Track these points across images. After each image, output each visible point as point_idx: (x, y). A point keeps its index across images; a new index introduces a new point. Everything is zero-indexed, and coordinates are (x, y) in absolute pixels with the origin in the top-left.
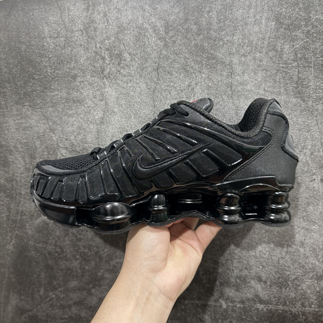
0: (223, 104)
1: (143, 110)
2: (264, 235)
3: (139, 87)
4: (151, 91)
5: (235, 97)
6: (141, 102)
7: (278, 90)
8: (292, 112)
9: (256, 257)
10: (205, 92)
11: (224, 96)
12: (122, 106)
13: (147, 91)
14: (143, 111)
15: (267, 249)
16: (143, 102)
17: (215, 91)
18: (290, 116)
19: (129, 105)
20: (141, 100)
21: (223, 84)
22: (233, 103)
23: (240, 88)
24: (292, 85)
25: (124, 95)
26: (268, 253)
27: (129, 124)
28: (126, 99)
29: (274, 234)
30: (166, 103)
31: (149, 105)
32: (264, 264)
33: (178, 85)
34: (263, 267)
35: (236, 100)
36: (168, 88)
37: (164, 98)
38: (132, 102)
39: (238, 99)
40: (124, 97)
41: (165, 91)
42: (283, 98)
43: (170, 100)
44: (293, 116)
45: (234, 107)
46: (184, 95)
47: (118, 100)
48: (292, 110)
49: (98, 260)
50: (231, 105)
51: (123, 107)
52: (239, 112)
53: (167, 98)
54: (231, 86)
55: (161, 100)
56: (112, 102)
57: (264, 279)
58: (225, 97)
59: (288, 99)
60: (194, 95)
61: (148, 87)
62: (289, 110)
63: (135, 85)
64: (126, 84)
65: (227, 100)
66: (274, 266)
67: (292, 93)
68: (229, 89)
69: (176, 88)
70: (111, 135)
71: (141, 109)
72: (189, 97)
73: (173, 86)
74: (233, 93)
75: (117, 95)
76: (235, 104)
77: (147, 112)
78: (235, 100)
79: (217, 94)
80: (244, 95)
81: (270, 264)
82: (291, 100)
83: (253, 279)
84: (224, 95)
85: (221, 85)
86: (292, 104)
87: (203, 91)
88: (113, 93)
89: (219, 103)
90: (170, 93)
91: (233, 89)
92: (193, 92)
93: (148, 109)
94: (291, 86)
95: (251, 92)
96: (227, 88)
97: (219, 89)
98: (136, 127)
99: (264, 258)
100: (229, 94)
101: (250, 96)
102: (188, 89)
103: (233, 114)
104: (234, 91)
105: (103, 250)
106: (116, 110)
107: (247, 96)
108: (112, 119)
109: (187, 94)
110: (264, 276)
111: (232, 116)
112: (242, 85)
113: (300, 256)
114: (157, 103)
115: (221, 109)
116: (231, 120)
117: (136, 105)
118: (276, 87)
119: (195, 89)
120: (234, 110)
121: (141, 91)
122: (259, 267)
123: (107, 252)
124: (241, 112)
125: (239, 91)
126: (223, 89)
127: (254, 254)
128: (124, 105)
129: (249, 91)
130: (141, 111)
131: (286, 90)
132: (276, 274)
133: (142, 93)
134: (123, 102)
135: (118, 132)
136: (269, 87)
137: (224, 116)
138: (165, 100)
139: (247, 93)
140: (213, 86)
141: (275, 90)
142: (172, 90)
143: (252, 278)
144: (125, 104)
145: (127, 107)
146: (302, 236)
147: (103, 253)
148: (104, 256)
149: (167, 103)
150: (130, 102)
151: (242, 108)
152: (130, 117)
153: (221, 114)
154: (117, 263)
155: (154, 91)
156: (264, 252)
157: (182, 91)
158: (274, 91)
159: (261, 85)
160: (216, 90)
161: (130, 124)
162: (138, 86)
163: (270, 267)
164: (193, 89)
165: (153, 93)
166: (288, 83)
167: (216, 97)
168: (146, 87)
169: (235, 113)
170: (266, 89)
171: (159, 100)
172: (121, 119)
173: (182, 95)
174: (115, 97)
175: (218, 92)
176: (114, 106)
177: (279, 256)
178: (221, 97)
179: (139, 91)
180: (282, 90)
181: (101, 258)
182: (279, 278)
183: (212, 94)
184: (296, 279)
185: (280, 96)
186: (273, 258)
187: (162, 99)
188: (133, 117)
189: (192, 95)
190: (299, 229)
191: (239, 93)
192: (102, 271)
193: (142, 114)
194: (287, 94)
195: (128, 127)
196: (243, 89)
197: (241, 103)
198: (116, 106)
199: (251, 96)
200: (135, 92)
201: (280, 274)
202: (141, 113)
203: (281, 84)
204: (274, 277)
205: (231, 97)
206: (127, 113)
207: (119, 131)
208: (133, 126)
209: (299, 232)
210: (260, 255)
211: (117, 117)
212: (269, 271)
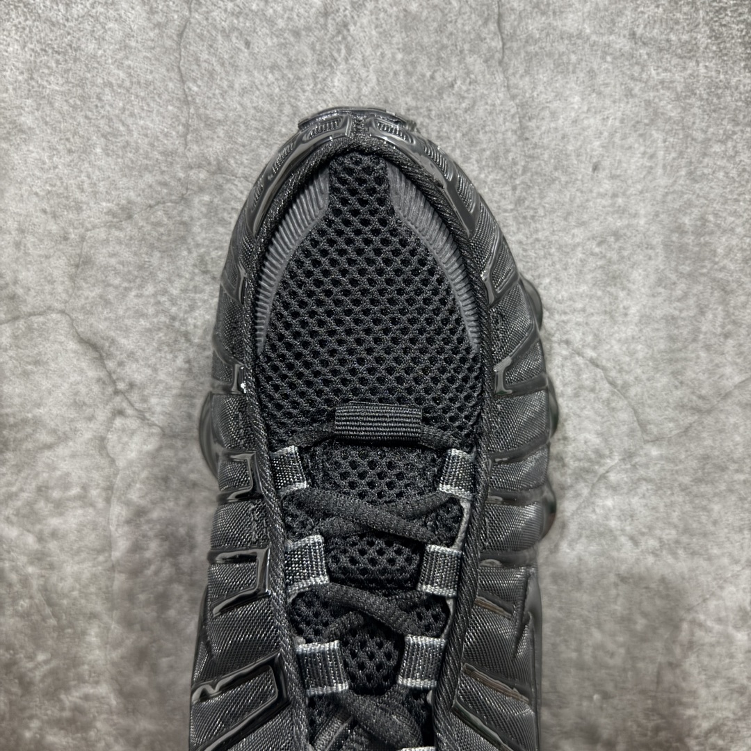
0: (468, 91)
1: (141, 117)
2: (613, 592)
3: (119, 20)
4: (170, 37)
5: (517, 64)
6: (127, 84)
7: (685, 37)
8: (737, 129)
9: (581, 666)
10: (395, 40)
11: (472, 60)
12: (51, 104)
13: (151, 34)
14: (142, 122)
15: (621, 639)
16: (139, 83)
17: (434, 37)
18: (730, 144)
19: (83, 98)
20: (130, 75)
21: (468, 9)
22: (508, 87)
23: (534, 25)
24: (740, 14)
25: (59, 53)
26: (622, 651)
27: (83, 177)
28: (67, 71)
29: (646, 588)
30: (231, 87)
31: (165, 96)
32: (610, 687)
33: (279, 9)
34: (606, 696)
35: (522, 76)
36: (240, 23)
37: (223, 65)
38: (93, 84)
39: (527, 72)
40: (58, 62)
41: (227, 36)
42: (703, 70)
43: (248, 71)
44: (740, 146)
45: (512, 107)
46: (309, 53)
47: (35, 76)
48: (735, 122)
49: (16, 689)
50: (498, 96)
51: (57, 105)
52: (532, 124)
53: (235, 67)
54: (500, 15)
55: (212, 74)
56: (10, 87)
57: (605, 733)
58: (476, 63)
59: (722, 77)
60: (349, 50)
61: (158, 18)
62: (725, 122)
63: (100, 9)
64: (61, 7)
65: (484, 76)
66: (643, 692)
67: (740, 50)
68: (492, 27)
69: (271, 22)
70: (16, 225)
71: (132, 115)
72: (329, 59)
73: (261, 14)
74: (508, 45)
75: (28, 55)
76: (515, 91)
77: (154, 124)
78: (514, 74)
79: (444, 47)
80: (550, 55)
81: (629, 685)
82: (734, 81)
83: (567, 735)
84: (471, 51)
85: (460, 13)
86: (737, 95)
87: (385, 34)
88: (10, 49)
89: (452, 86)
90: (248, 44)
91: (507, 27)
92: (344, 38)
93: (159, 113)
94: (738, 23)
95: (579, 42)
96: (486, 22)
97: (450, 27)
98: (116, 189)
99: (607, 667)
100: (490, 49)
101: (573, 58)
102: (325, 27)
103: (509, 133)
104: (513, 37)
105: (31, 658)
106: (27, 120)
107: (565, 59)
108: (16, 158)
109: (318, 47)
110: (606, 726)
111: (505, 144)
112: (543, 13)
113: (731, 656)
114: (195, 89)
115: (458, 112)
116: (502, 161)
117: (108, 96)
118: (677, 22)
119: (352, 28)
120: (513, 116)
121: (129, 36)
122: (590, 698)
123: (46, 662)
124: (538, 128)
125: (529, 40)
126: (467, 28)
127: (574, 655)
128: (58, 97)
129: (570, 37)
130: (130, 121)
131: (716, 36)
132: (647, 716)
133: (133, 44)
134: (55, 85)
135: (44, 211)
136: (650, 24)
137: (473, 143)
138: (227, 73)
139: (562, 48)
140: (425, 13)
141: (673, 37)
142: (255, 31)
143: (566, 733)
144: (63, 93)
145: (75, 107)
146: (744, 589)
147: (30, 665)
148: (38, 675)
149: (237, 86)
150: (82, 83)
151: (543, 109)
152: (86, 150)
153: (459, 135)
154: (86, 698)
155: (180, 35)
156: (611, 646)
157: (296, 34)
158: (668, 41)
159: (620, 13)
160: (440, 30)
161: (89, 177)
162: (112, 13)
163: (628, 697)
164: (346, 25)
165: (178, 44)
166: (725, 9)
167: (438, 64)
168: (149, 19)
169: (515, 132)
170: (639, 31)
171: (203, 75)
172: (51, 158)
173: (299, 52)
174: (19, 65)
175: (445, 41)
176: (18, 102)
177: (660, 659)
178: (460, 62)
179: (119, 35)
180: (703, 39)
181: (26, 685)
182: (657, 729)
183: (422, 48)
184: (716, 729)
185: (692, 64)
186: (641, 665)
187: (218, 68)
188: (98, 150)
189: (339, 51)
190: (737, 568)
191: (531, 49)
192: (35, 724)
193: (135, 135)
194: (721, 54)
195: (83, 191)
196: (547, 30)
197: (541, 88)
198: (29, 102)
199: (580, 61)
200: (100, 40)
201: (662, 717)
202: (130, 131)
203: (697, 10)
204: (639, 725)
205: (500, 62)
206: (75, 133)
207: (48, 209)
208: (102, 187)
209: (736, 576)
210: (595, 657)
211: (34, 152)
212: (624, 709)
